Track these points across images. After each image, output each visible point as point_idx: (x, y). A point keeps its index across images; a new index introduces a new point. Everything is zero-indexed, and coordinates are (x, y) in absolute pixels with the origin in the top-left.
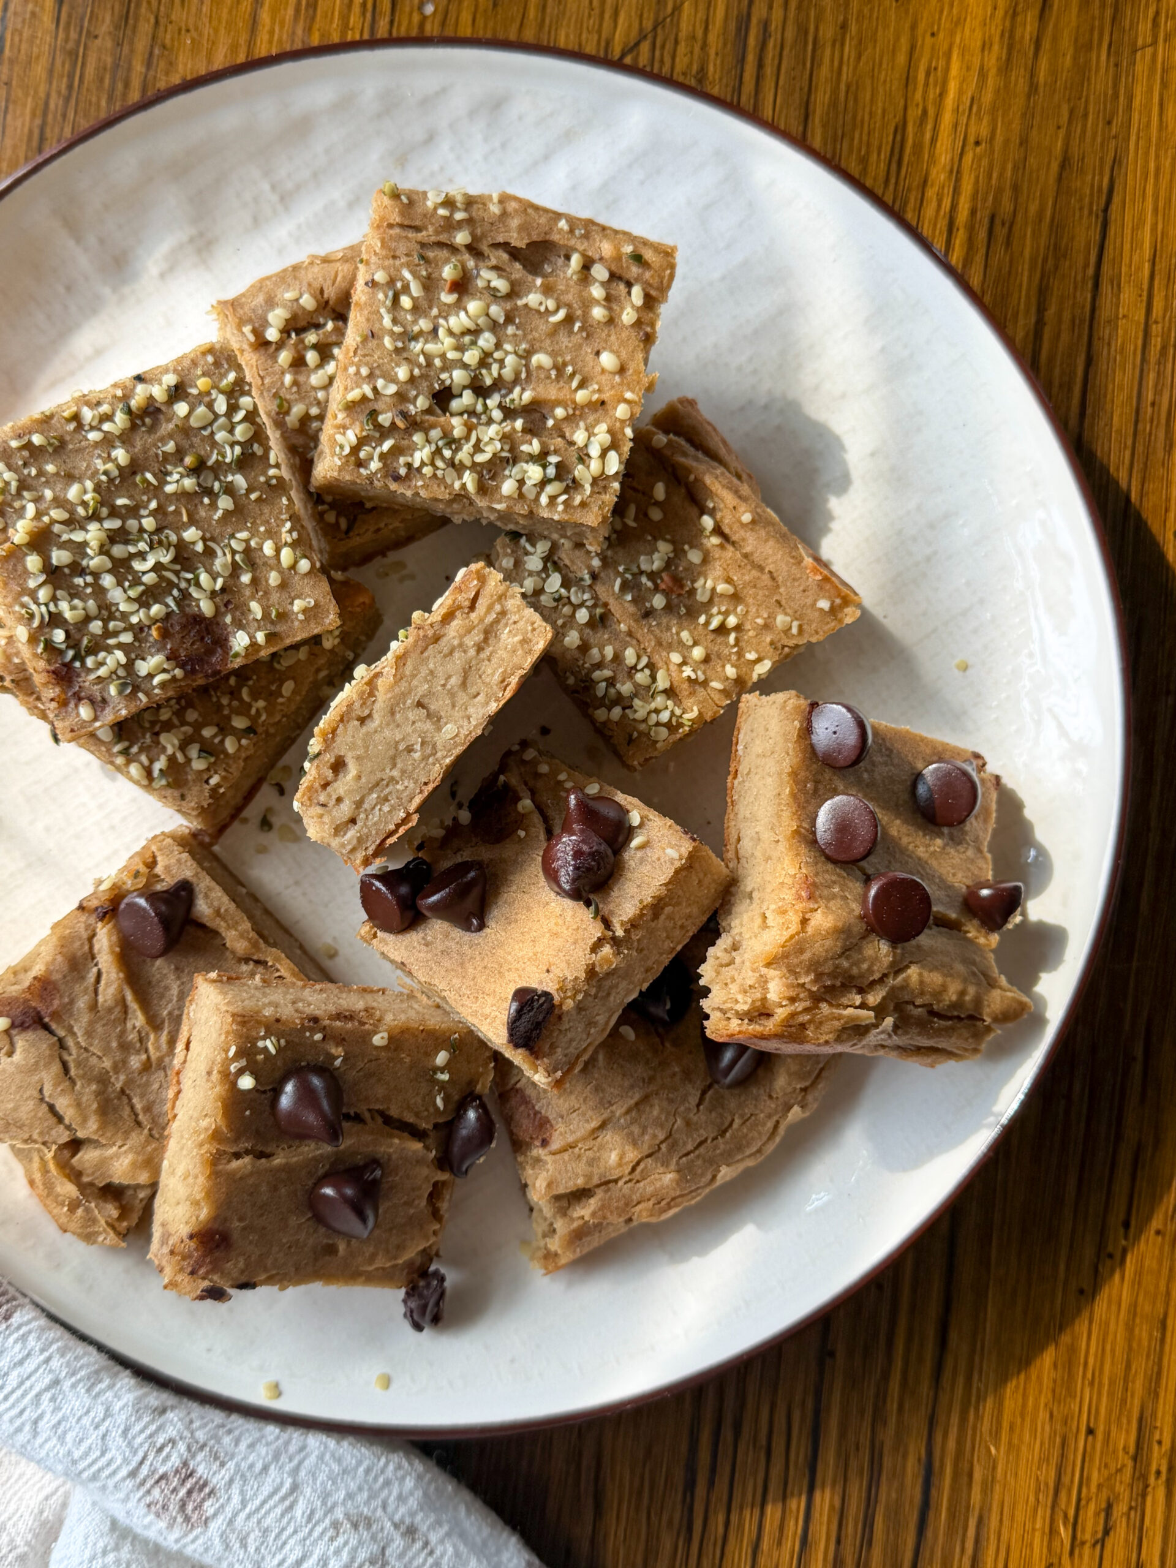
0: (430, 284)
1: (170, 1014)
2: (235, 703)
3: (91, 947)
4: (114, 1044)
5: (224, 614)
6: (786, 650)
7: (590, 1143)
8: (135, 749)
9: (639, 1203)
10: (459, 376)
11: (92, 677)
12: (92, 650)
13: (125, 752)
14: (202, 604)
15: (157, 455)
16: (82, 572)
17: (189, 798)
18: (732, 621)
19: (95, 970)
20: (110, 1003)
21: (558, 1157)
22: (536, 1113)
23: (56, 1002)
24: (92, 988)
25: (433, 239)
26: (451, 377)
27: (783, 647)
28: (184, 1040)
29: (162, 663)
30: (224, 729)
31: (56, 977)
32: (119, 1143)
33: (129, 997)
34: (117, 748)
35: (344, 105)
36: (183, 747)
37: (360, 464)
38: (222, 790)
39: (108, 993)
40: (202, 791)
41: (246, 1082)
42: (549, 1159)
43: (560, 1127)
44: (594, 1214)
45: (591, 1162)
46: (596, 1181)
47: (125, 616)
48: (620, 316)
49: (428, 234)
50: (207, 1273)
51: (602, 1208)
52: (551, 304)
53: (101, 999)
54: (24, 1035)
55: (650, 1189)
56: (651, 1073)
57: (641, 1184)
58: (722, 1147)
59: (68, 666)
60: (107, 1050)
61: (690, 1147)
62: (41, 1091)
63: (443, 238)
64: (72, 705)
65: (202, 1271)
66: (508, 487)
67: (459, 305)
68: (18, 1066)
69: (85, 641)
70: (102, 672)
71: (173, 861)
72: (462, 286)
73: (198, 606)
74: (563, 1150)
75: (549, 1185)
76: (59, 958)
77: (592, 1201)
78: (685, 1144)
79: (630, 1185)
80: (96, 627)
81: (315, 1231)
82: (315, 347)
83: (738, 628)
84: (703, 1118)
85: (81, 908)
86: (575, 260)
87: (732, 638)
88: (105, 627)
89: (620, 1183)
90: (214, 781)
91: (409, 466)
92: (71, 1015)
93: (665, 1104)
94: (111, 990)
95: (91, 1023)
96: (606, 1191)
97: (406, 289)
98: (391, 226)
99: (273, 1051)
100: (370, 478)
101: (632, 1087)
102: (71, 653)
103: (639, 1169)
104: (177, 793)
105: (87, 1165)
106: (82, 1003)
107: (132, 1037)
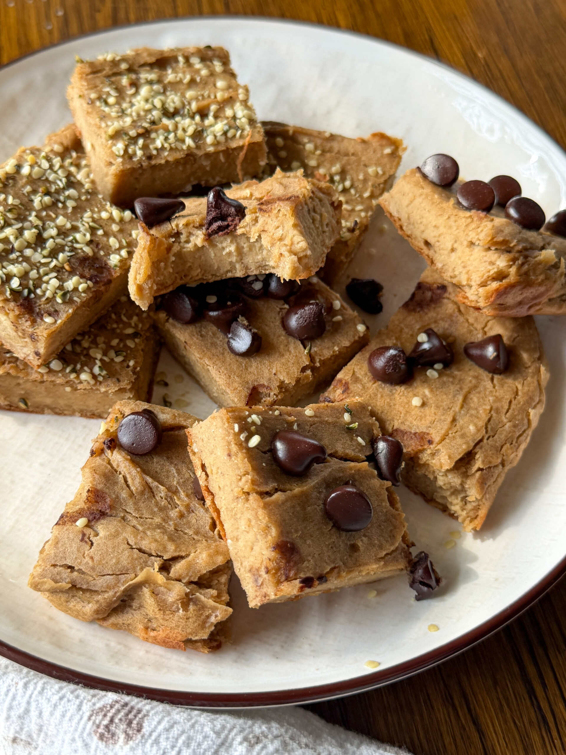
0: (120, 90)
1: (178, 483)
2: (121, 326)
3: (112, 467)
4: (156, 509)
5: (98, 252)
6: (382, 186)
7: (455, 429)
8: (79, 366)
9: (502, 447)
10: (156, 114)
11: (44, 299)
12: (36, 286)
13: (74, 371)
14: (84, 249)
15: (24, 194)
16: (12, 250)
17: (121, 379)
18: (348, 184)
19: (121, 476)
20: (140, 488)
21: (443, 443)
22: (415, 434)
23: (108, 500)
24: (125, 486)
25: (111, 72)
26: (153, 116)
27: (379, 185)
28: (199, 467)
29: (79, 280)
30: (123, 338)
31: (100, 487)
32: (193, 551)
33: (149, 480)
34: (68, 370)
35: (29, 87)
36: (105, 354)
37: (131, 157)
38: (138, 369)
39: (136, 484)
40: (127, 373)
41: (255, 441)
42: (439, 447)
43: (432, 431)
44: (483, 462)
45: (463, 436)
46: (472, 444)
47: (46, 264)
48: (215, 71)
49: (107, 70)
50: (296, 574)
51: (486, 457)
52: (180, 75)
53: (133, 488)
54: (99, 523)
55: (503, 437)
56: (458, 386)
57: (496, 436)
58: (521, 400)
59: (27, 298)
60: (153, 514)
61: (506, 407)
62: (128, 544)
63: (115, 70)
64: (39, 320)
65: (292, 574)
66: (209, 140)
67: (137, 92)
68: (106, 538)
69: (31, 282)
70: (48, 294)
71: (133, 406)
72: (135, 84)
73: (84, 252)
74: (443, 439)
75: (450, 457)
76: (97, 476)
77: (477, 456)
78: (502, 407)
79: (491, 439)
80: (33, 274)
81: (340, 537)
82: (71, 164)
83: (352, 186)
84: (502, 392)
85: (93, 453)
86: (181, 59)
87: (353, 191)
88: (38, 272)
89: (485, 441)
90: (132, 363)
91: (156, 149)
92: (121, 504)
93: (477, 395)
94: (138, 481)
95: (135, 504)
96: (481, 448)
97: (108, 94)
98: (87, 75)
99: (258, 422)
100: (140, 162)
101: (454, 396)
102: (26, 292)
103: (489, 429)
104: (114, 380)
105: (180, 572)
106: (124, 494)
107: (163, 503)
